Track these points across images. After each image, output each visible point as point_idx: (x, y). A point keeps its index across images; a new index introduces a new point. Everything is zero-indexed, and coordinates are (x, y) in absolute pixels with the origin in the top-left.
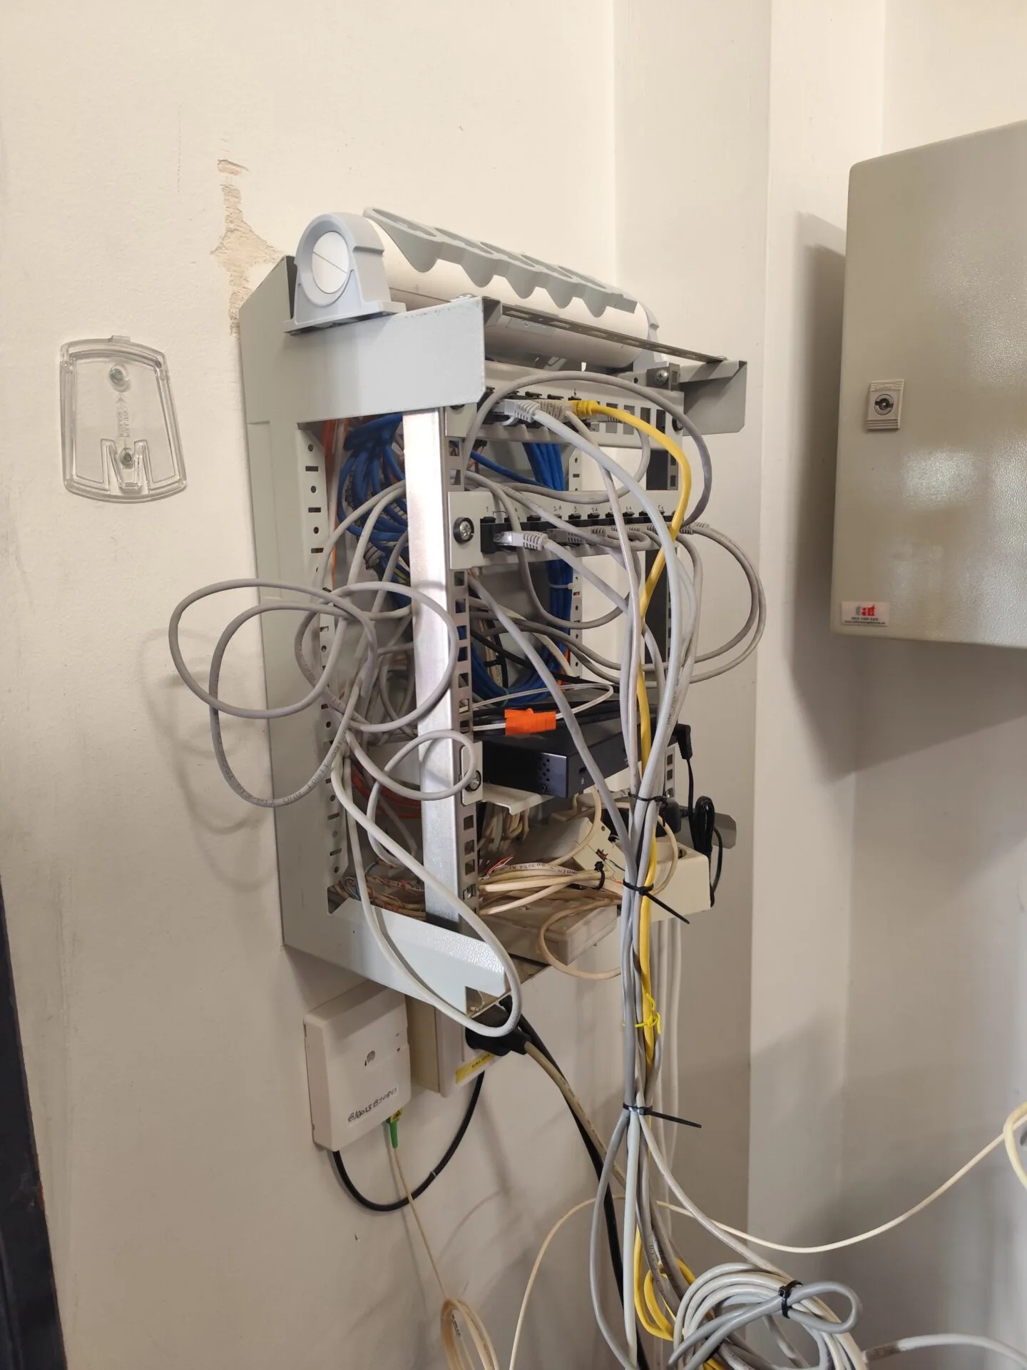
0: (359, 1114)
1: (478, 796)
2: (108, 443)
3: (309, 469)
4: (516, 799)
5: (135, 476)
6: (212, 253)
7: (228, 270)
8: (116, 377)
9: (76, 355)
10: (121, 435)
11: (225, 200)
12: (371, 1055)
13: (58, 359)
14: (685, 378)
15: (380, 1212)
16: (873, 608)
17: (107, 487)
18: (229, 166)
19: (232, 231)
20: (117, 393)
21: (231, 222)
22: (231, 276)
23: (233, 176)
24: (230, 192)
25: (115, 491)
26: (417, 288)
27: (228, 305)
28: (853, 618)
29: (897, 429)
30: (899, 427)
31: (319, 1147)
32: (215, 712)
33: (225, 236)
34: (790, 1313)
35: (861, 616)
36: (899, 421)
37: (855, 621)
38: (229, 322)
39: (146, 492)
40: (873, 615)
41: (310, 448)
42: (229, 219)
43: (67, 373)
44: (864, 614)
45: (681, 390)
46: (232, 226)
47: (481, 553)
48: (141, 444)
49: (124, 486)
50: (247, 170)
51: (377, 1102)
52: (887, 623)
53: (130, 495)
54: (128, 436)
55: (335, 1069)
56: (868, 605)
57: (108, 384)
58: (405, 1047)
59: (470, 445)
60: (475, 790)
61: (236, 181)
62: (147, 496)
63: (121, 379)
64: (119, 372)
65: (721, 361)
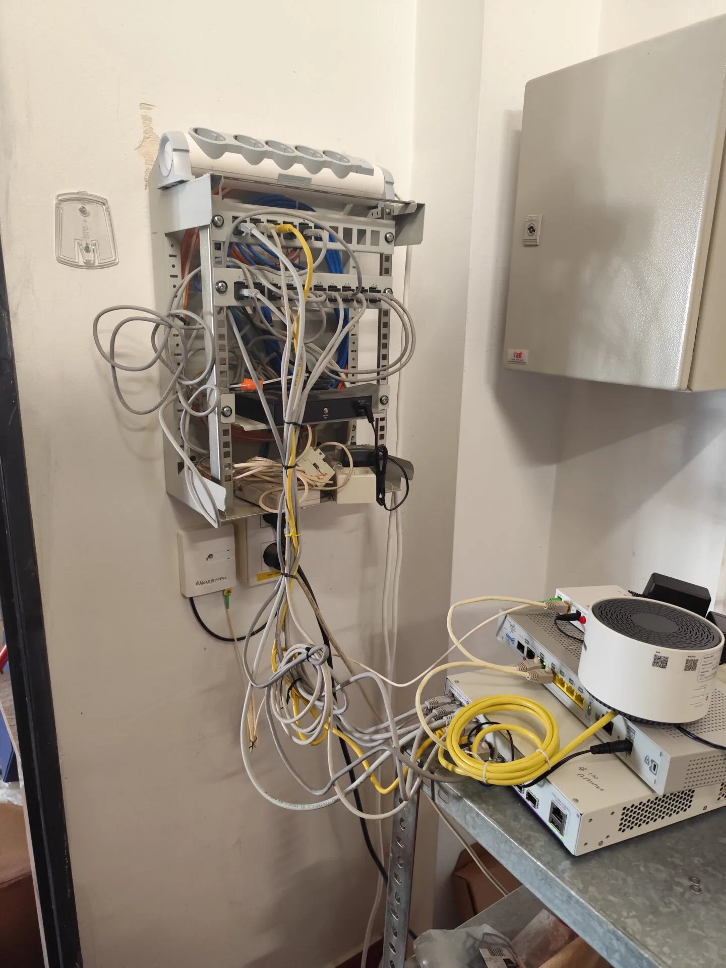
0: (203, 583)
1: (232, 419)
2: (78, 241)
3: (171, 256)
4: (250, 424)
5: (90, 256)
6: (135, 149)
7: (145, 157)
8: (83, 211)
9: (63, 200)
10: (85, 237)
11: (143, 123)
12: (211, 556)
13: (55, 202)
14: (396, 213)
15: (220, 640)
16: (520, 354)
17: (77, 261)
18: (146, 106)
19: (147, 138)
20: (82, 217)
21: (147, 134)
22: (146, 160)
23: (148, 111)
24: (147, 119)
25: (82, 263)
26: (213, 167)
27: (144, 174)
28: (512, 359)
29: (537, 245)
30: (538, 244)
31: (184, 597)
32: (113, 367)
33: (143, 141)
34: (310, 659)
35: (516, 358)
36: (538, 240)
37: (512, 361)
38: (144, 183)
39: (97, 264)
40: (521, 357)
41: (172, 246)
42: (145, 132)
43: (58, 207)
44: (517, 357)
45: (394, 220)
46: (147, 136)
47: (234, 299)
48: (95, 242)
49: (85, 261)
50: (157, 107)
51: (213, 580)
52: (527, 363)
53: (89, 265)
54: (88, 238)
55: (188, 557)
56: (519, 351)
57: (79, 213)
58: (233, 558)
59: (227, 245)
60: (228, 416)
61: (150, 113)
62: (97, 266)
63: (85, 211)
64: (83, 208)
65: (409, 204)
